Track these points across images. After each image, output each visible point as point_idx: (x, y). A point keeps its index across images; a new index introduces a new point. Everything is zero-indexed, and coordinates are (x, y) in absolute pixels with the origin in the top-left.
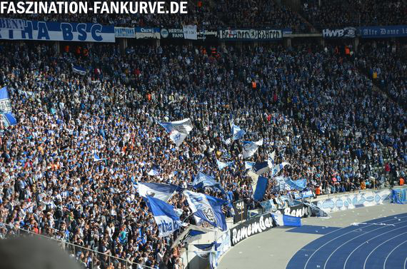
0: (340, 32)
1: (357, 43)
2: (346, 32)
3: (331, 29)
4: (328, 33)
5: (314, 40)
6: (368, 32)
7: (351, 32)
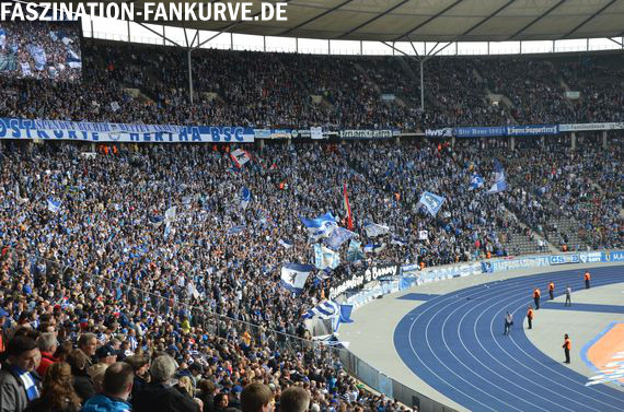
0: (439, 132)
1: (453, 141)
2: (444, 132)
3: (432, 130)
4: (430, 132)
5: (419, 138)
6: (462, 132)
7: (449, 132)
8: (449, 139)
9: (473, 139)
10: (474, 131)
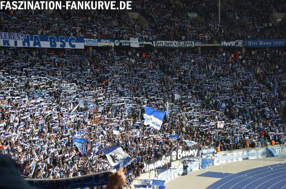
0: (233, 43)
1: (244, 50)
2: (236, 44)
3: (227, 42)
4: (225, 43)
5: (216, 48)
6: (250, 43)
7: (240, 43)
8: (240, 49)
9: (260, 50)
10: (261, 43)
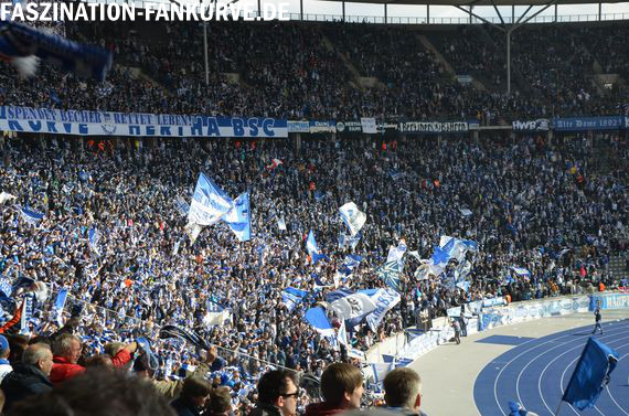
0: (531, 125)
1: (550, 136)
2: (538, 125)
5: (504, 133)
6: (561, 124)
7: (544, 124)
8: (543, 134)
9: (577, 134)
10: (579, 123)
